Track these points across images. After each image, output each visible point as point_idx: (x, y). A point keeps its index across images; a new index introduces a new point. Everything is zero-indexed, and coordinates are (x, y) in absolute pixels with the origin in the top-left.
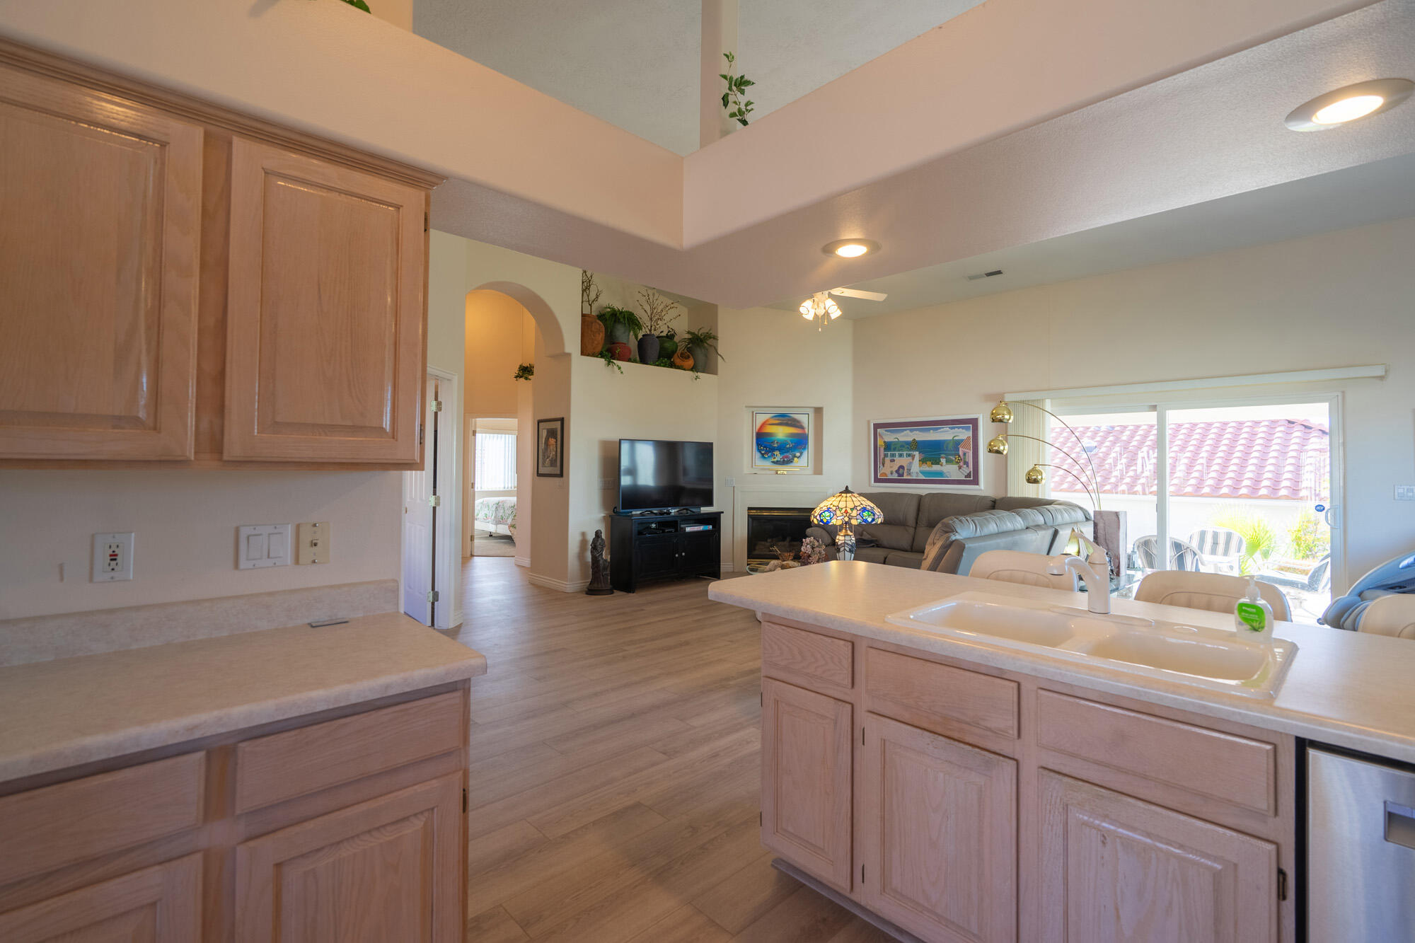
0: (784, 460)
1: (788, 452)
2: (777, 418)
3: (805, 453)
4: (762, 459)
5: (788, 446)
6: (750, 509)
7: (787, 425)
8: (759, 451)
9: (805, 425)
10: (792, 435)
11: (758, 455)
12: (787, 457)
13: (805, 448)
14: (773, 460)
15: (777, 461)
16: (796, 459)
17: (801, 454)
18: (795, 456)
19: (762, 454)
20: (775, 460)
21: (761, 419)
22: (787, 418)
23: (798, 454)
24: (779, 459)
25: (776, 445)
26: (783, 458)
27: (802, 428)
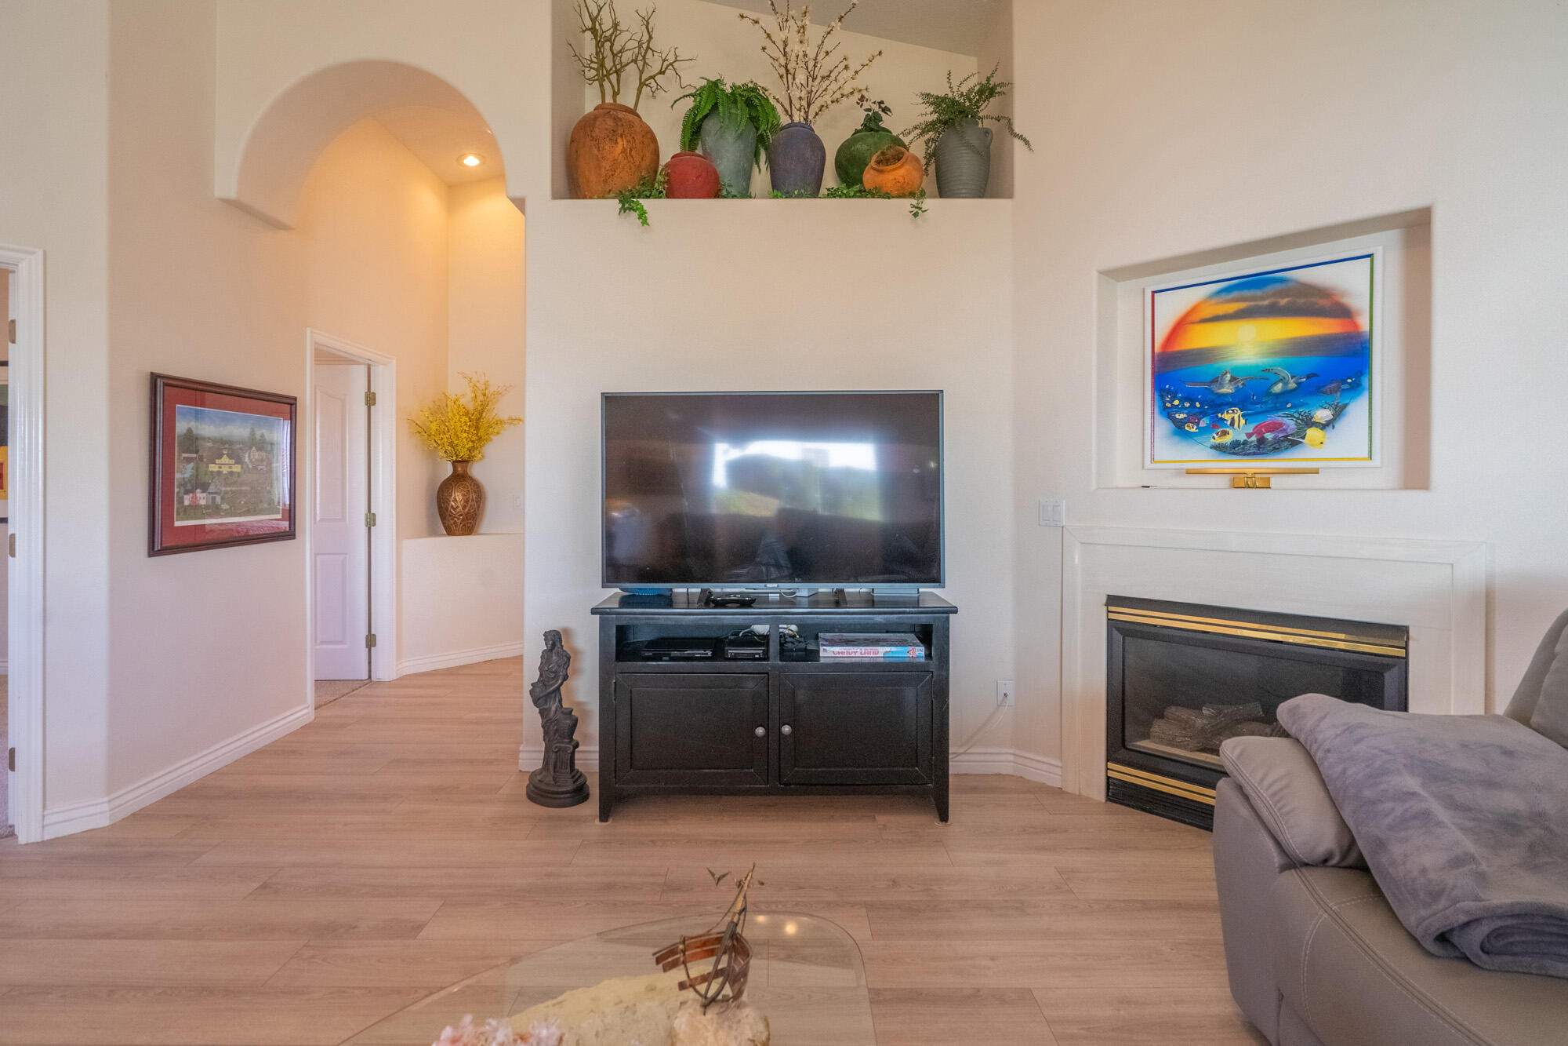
0: (1261, 441)
1: (1276, 409)
2: (1236, 294)
3: (1357, 409)
4: (1177, 439)
5: (1278, 388)
6: (1113, 600)
7: (1273, 311)
8: (1168, 413)
9: (1358, 301)
10: (1299, 347)
11: (1164, 426)
12: (1274, 427)
13: (1356, 388)
14: (1219, 441)
15: (1235, 444)
16: (1312, 433)
17: (1339, 412)
18: (1309, 422)
19: (1175, 421)
20: (1227, 440)
21: (1171, 309)
22: (1278, 286)
23: (1322, 415)
24: (1242, 438)
25: (1227, 389)
26: (1258, 431)
27: (1343, 312)
